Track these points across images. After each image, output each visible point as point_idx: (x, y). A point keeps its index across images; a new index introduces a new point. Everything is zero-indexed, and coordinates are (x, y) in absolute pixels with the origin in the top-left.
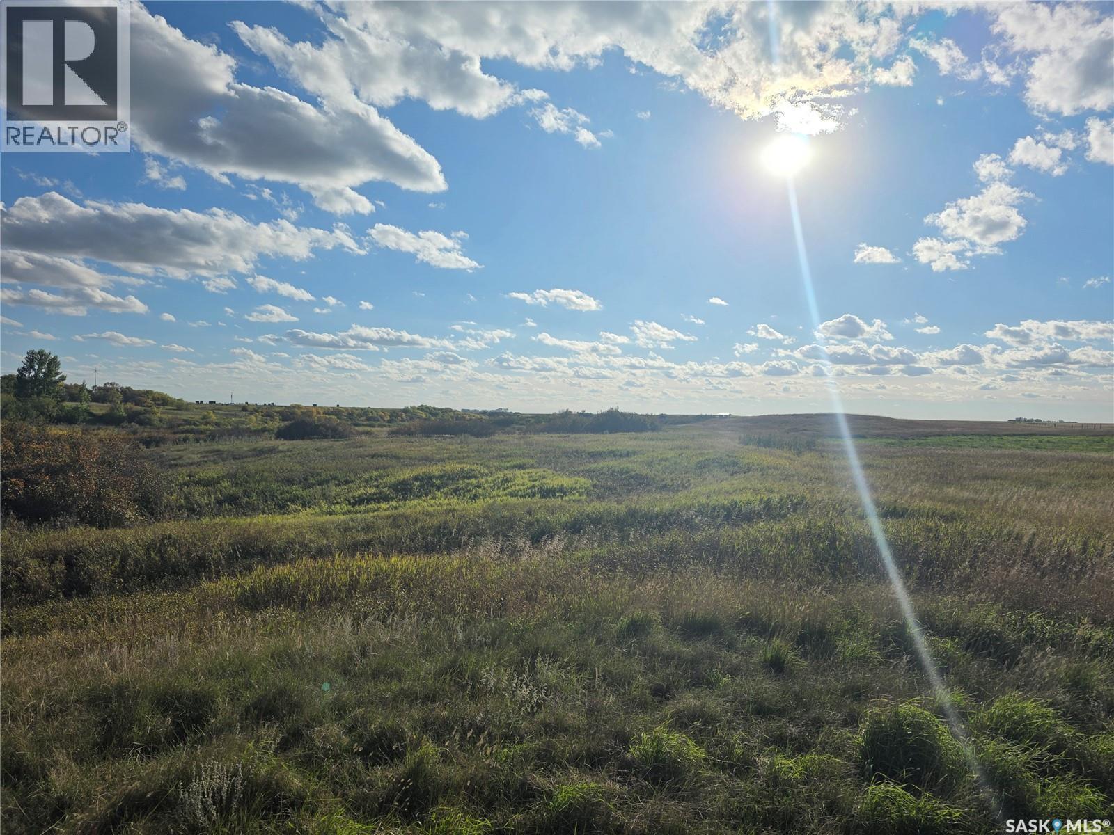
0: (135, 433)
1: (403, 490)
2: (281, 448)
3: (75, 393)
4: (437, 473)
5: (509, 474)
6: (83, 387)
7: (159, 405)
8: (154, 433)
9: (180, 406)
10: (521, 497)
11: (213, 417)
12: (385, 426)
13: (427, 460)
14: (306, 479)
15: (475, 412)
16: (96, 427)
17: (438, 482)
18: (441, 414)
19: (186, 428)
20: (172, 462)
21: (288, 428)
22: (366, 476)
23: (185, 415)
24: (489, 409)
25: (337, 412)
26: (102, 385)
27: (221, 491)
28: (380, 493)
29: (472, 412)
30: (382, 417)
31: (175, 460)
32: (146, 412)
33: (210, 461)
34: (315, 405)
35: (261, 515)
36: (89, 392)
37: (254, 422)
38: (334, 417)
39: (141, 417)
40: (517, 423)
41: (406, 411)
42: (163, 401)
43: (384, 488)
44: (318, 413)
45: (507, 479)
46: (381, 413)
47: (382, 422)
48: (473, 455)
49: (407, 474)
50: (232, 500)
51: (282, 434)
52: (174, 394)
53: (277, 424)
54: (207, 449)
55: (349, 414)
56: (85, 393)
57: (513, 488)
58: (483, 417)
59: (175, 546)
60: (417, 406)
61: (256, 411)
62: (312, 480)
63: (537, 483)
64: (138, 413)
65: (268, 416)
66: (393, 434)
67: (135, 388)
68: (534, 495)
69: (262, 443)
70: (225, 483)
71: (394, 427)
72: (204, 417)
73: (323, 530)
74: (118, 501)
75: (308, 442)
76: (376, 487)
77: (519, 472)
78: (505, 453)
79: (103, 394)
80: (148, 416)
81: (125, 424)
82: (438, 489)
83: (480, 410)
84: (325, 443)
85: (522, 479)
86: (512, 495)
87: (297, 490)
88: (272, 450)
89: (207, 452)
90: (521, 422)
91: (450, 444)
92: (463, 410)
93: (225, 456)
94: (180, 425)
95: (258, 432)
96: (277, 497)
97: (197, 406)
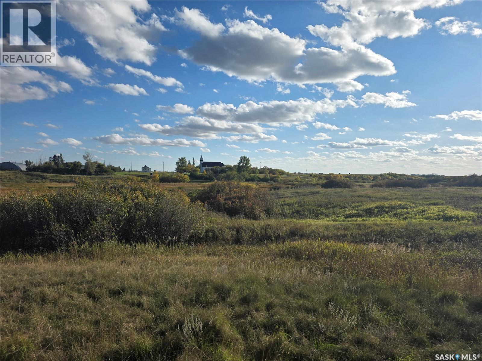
0: (272, 185)
1: (370, 212)
2: (321, 192)
3: (254, 170)
4: (387, 206)
5: (426, 208)
6: (256, 168)
7: (281, 174)
8: (278, 185)
9: (288, 174)
10: (431, 220)
11: (299, 179)
12: (370, 182)
13: (385, 199)
14: (327, 206)
15: (419, 175)
16: (260, 183)
17: (387, 210)
18: (399, 176)
19: (289, 183)
20: (281, 196)
21: (326, 183)
22: (353, 205)
23: (289, 178)
24: (426, 174)
25: (349, 176)
26: (263, 168)
27: (294, 208)
28: (358, 213)
29: (416, 175)
30: (369, 179)
31: (282, 195)
32: (276, 177)
33: (294, 196)
34: (340, 174)
35: (308, 219)
36: (259, 170)
37: (314, 181)
38: (348, 178)
39: (275, 179)
40: (442, 181)
41: (381, 175)
42: (282, 173)
43: (360, 211)
44: (341, 177)
45: (425, 210)
46: (369, 176)
47: (370, 181)
48: (410, 197)
49: (372, 205)
50: (298, 212)
51: (324, 186)
52: (286, 170)
53: (324, 181)
54: (295, 191)
55: (354, 177)
56: (257, 170)
57: (427, 215)
58: (423, 178)
59: (270, 229)
60: (387, 173)
61: (316, 176)
62: (329, 206)
63: (442, 213)
64: (274, 177)
65: (320, 178)
66: (372, 186)
67: (273, 168)
68: (439, 219)
69: (315, 189)
70: (296, 205)
71: (374, 183)
72: (296, 179)
73: (327, 228)
74: (259, 210)
75: (333, 189)
76: (357, 210)
77: (432, 207)
78: (427, 197)
79: (263, 171)
80: (277, 178)
81: (269, 182)
82: (387, 213)
83: (421, 174)
84: (340, 190)
85: (434, 210)
86: (426, 218)
87: (323, 210)
88: (317, 193)
89: (293, 193)
90: (444, 181)
91: (399, 192)
92: (412, 175)
93: (300, 194)
94: (287, 182)
95: (315, 185)
96: (315, 212)
97: (294, 175)
